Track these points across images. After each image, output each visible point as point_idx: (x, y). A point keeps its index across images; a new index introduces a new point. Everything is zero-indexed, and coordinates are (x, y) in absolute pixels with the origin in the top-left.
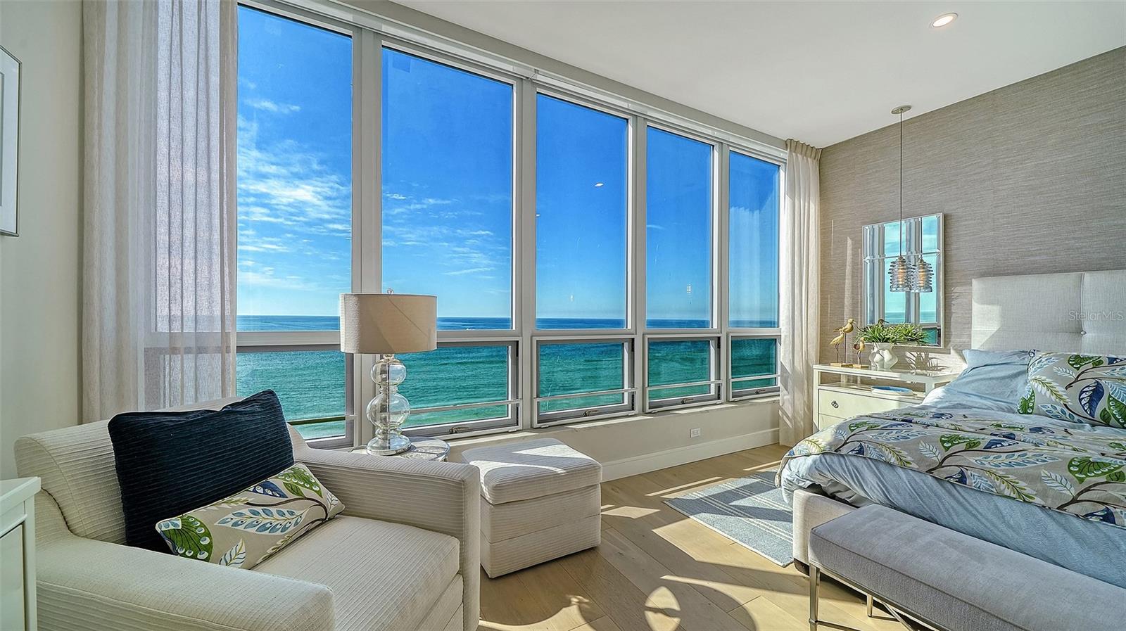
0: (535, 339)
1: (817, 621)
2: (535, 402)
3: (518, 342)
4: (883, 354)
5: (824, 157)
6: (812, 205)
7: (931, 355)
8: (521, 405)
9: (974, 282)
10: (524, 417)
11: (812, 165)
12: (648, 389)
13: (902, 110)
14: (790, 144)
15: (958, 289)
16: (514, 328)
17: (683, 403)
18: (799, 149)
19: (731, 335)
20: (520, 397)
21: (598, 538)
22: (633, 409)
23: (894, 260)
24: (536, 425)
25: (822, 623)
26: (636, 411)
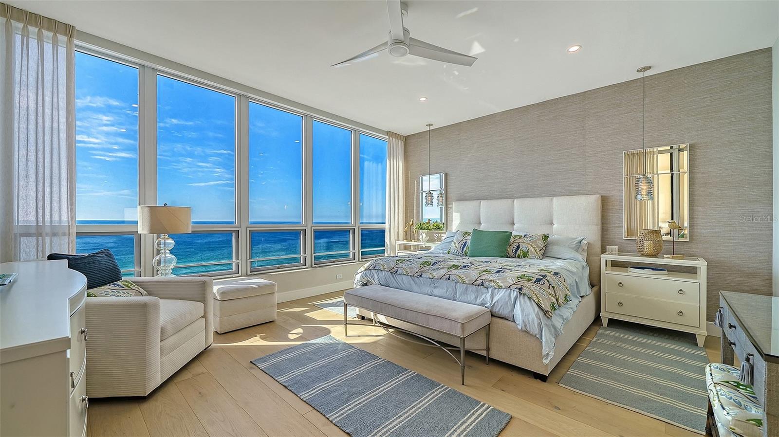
0: (248, 229)
1: (346, 324)
2: (249, 261)
3: (238, 231)
4: (423, 235)
5: (407, 140)
6: (400, 163)
7: (442, 235)
8: (240, 263)
9: (453, 203)
10: (242, 269)
11: (401, 143)
12: (313, 255)
13: (430, 125)
14: (390, 134)
15: (450, 206)
16: (236, 224)
17: (334, 262)
18: (394, 135)
19: (360, 227)
20: (240, 259)
21: (275, 317)
22: (305, 265)
23: (427, 192)
24: (249, 273)
25: (348, 324)
26: (307, 266)
